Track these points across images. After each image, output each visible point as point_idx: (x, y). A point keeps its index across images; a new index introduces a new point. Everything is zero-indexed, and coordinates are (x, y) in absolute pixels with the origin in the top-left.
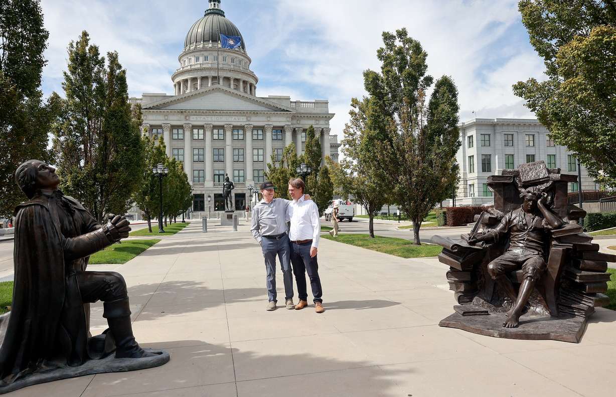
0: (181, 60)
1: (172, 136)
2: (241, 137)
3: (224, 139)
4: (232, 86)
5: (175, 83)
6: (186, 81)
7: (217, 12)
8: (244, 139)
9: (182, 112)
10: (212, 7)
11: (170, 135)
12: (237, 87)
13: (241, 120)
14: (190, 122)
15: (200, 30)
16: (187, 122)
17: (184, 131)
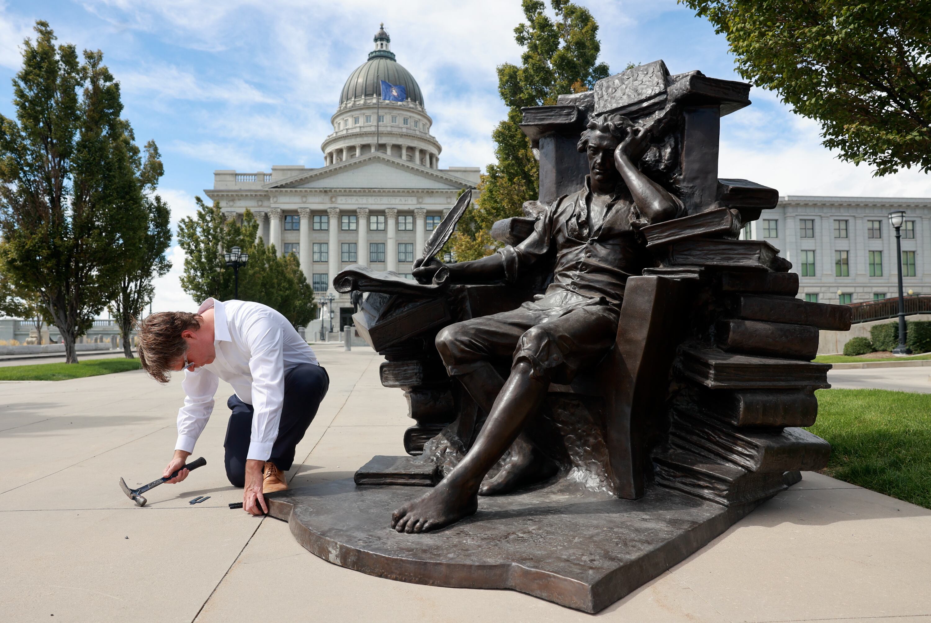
0: (335, 122)
1: (312, 226)
2: (410, 227)
3: (385, 230)
4: (404, 157)
5: (325, 155)
6: (340, 151)
7: (386, 54)
8: (413, 230)
9: (326, 192)
10: (379, 48)
11: (309, 224)
12: (411, 158)
13: (410, 202)
14: (337, 206)
15: (360, 80)
16: (333, 206)
17: (328, 218)
